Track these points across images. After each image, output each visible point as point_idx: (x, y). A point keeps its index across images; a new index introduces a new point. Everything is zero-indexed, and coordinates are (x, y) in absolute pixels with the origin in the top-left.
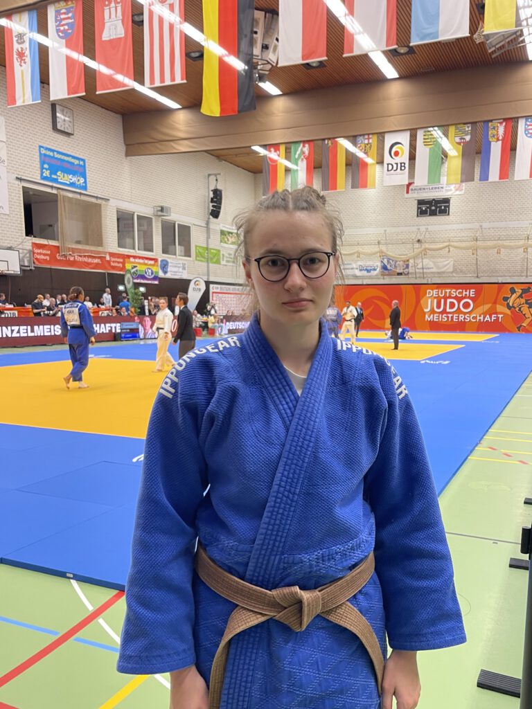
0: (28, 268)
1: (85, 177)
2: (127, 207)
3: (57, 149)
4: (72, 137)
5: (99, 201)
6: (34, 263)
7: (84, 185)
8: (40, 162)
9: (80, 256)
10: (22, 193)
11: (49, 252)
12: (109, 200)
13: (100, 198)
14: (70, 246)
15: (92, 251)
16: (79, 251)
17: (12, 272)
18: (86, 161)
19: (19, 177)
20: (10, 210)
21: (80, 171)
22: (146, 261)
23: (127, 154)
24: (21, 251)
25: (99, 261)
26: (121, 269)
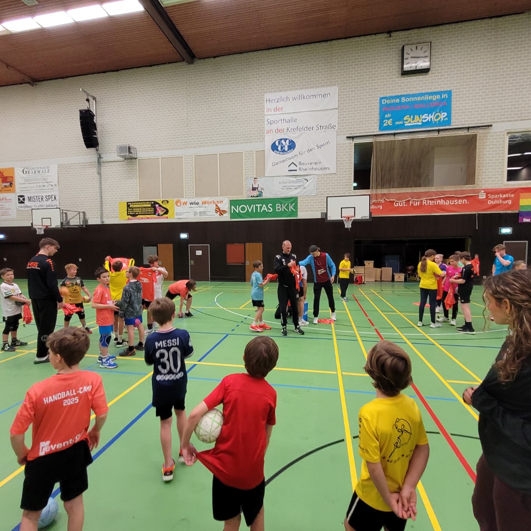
4: (429, 72)
5: (472, 132)
7: (446, 119)
8: (380, 114)
9: (432, 200)
10: (353, 150)
12: (491, 126)
13: (474, 127)
15: (450, 192)
16: (429, 194)
18: (454, 91)
19: (351, 135)
20: (337, 169)
21: (441, 105)
25: (465, 201)
26: (510, 207)
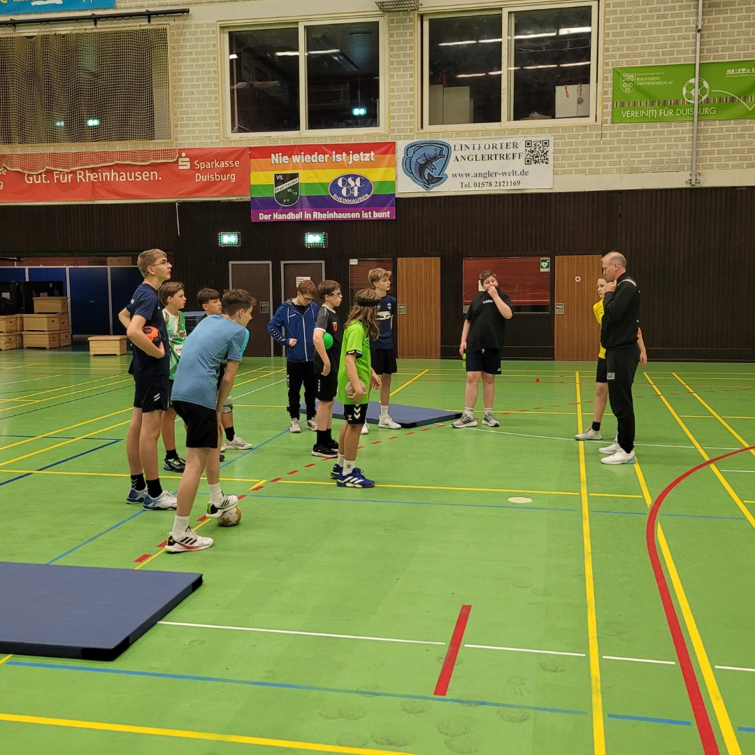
2: (265, 12)
9: (93, 170)
12: (187, 11)
25: (154, 174)
26: (234, 189)
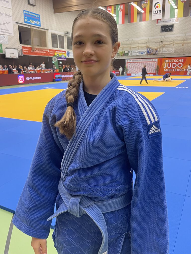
0: (21, 56)
1: (40, 22)
2: (55, 32)
3: (30, 11)
4: (35, 6)
5: (45, 30)
6: (23, 54)
7: (40, 24)
8: (24, 16)
9: (39, 51)
10: (18, 28)
11: (28, 50)
12: (48, 30)
13: (46, 29)
14: (35, 47)
15: (43, 49)
16: (39, 49)
17: (15, 57)
18: (40, 15)
19: (17, 22)
20: (14, 34)
21: (38, 19)
22: (62, 52)
23: (55, 12)
24: (18, 49)
25: (45, 52)
